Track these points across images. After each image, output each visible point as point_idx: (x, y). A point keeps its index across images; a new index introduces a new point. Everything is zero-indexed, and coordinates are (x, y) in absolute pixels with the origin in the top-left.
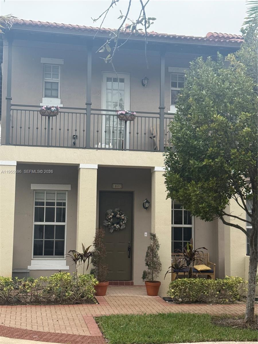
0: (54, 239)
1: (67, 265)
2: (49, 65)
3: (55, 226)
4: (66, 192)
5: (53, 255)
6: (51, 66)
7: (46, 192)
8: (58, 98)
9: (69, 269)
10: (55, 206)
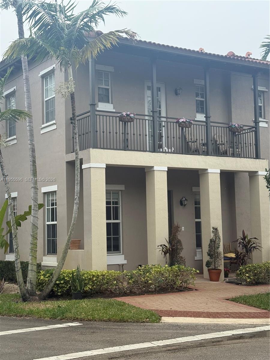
0: (111, 236)
1: (125, 260)
2: (101, 72)
3: (112, 224)
4: (119, 192)
5: (111, 251)
6: (102, 73)
7: (112, 192)
8: (109, 103)
9: (126, 263)
10: (111, 205)
